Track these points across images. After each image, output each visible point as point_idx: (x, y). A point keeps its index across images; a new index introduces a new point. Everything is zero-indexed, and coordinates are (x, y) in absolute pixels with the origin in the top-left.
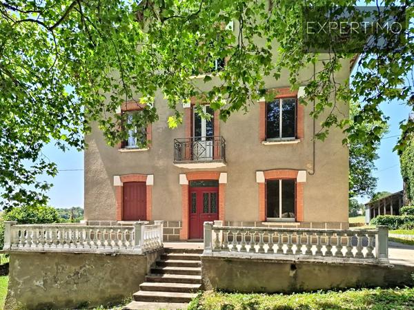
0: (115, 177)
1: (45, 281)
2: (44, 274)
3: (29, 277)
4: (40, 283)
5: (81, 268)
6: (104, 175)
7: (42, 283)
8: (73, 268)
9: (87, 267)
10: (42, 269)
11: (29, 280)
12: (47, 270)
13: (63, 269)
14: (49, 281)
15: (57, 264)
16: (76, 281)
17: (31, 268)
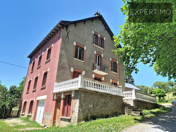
0: (71, 68)
1: (93, 105)
2: (93, 102)
3: (87, 103)
4: (91, 106)
5: (106, 100)
6: (67, 66)
7: (92, 106)
8: (103, 100)
9: (108, 100)
10: (92, 100)
11: (87, 104)
12: (94, 100)
13: (100, 100)
14: (95, 105)
15: (98, 98)
16: (104, 106)
17: (88, 98)
